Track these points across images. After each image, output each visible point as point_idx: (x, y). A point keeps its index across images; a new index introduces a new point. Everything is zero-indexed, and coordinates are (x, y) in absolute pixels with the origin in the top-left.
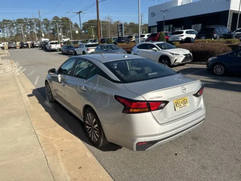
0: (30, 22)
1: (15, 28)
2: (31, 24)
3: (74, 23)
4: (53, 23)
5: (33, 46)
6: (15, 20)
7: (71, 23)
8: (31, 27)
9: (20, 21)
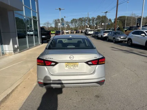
0: (85, 19)
1: (78, 23)
2: (85, 20)
3: (109, 19)
4: (97, 19)
5: (82, 32)
6: (78, 19)
7: (107, 19)
8: (85, 22)
9: (80, 19)
